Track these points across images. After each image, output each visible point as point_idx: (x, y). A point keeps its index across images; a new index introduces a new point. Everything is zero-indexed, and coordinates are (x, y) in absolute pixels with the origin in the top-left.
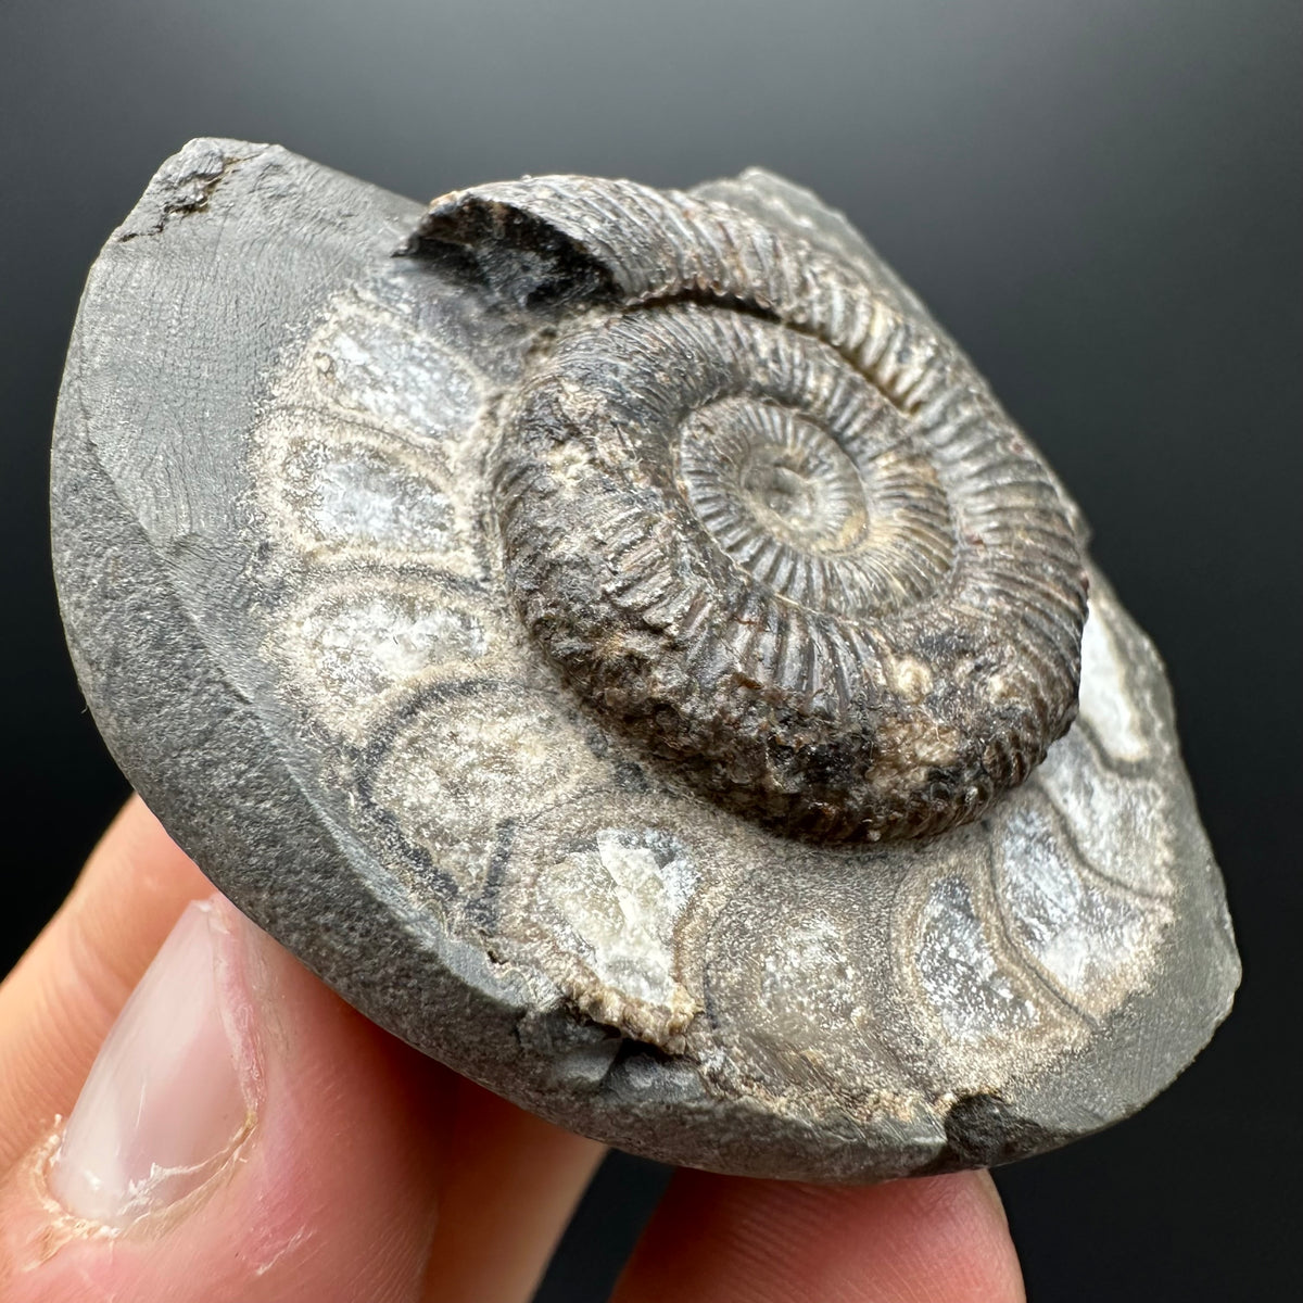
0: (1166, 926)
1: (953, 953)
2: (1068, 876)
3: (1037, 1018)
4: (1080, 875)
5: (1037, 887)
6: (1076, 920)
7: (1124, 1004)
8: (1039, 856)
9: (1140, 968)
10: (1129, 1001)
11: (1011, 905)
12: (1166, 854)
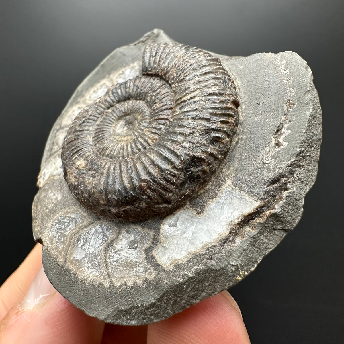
0: (103, 285)
1: (66, 224)
2: (99, 247)
3: (60, 249)
4: (101, 250)
5: (91, 239)
6: (88, 253)
7: (73, 273)
8: (100, 237)
9: (84, 276)
10: (74, 275)
11: (83, 233)
12: (130, 283)
